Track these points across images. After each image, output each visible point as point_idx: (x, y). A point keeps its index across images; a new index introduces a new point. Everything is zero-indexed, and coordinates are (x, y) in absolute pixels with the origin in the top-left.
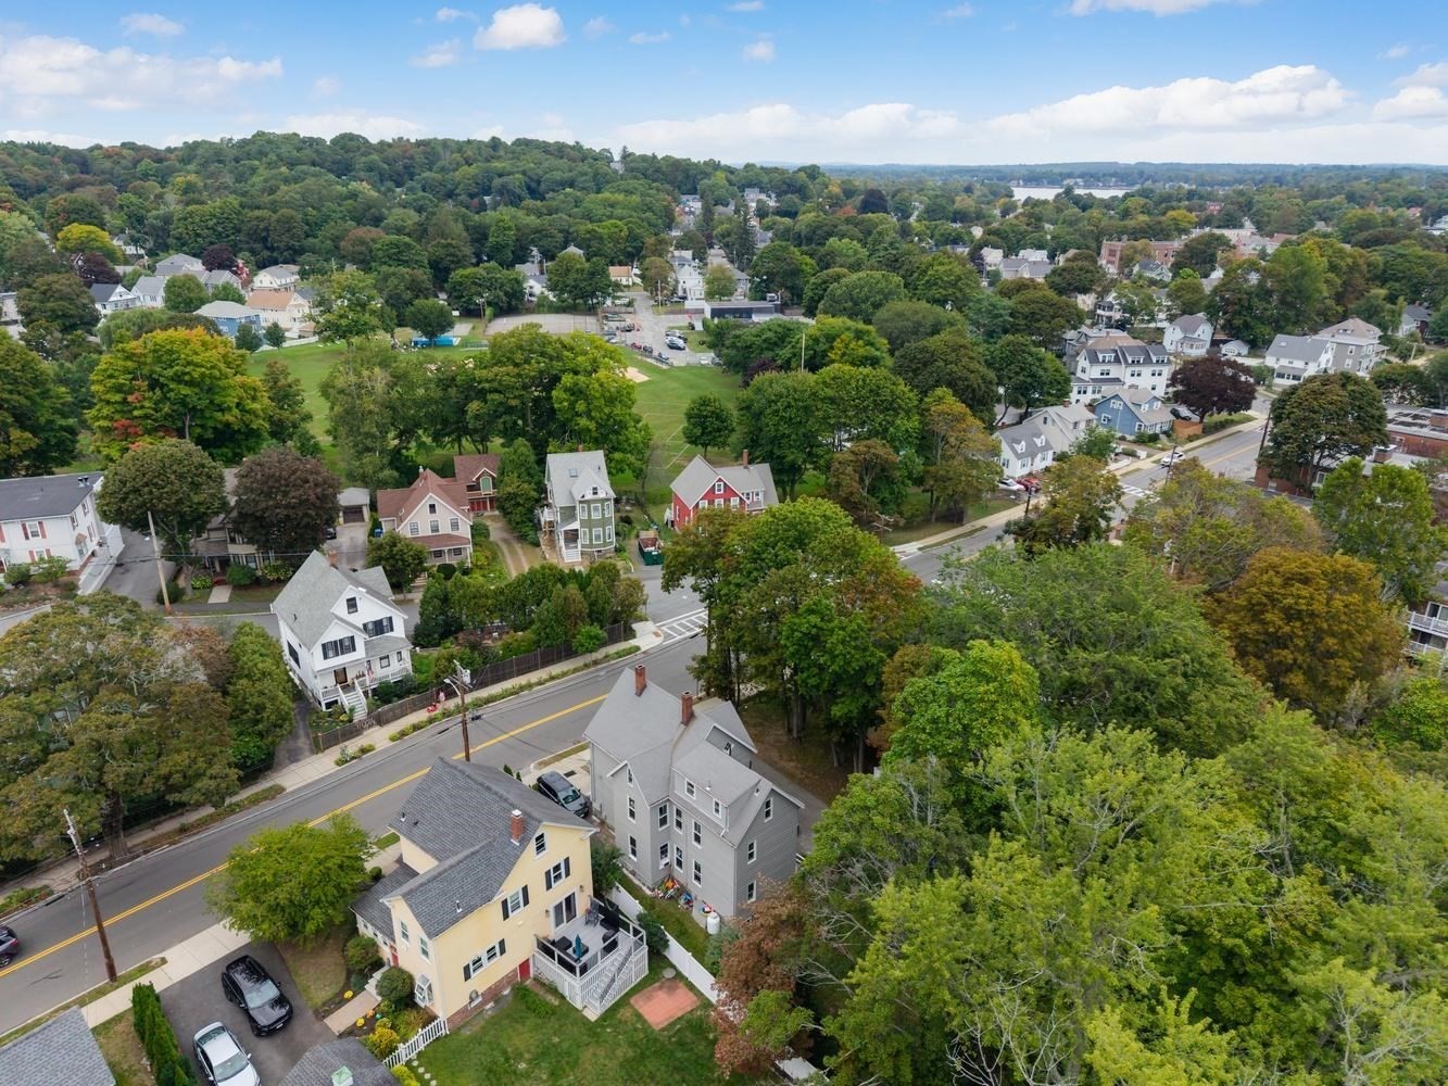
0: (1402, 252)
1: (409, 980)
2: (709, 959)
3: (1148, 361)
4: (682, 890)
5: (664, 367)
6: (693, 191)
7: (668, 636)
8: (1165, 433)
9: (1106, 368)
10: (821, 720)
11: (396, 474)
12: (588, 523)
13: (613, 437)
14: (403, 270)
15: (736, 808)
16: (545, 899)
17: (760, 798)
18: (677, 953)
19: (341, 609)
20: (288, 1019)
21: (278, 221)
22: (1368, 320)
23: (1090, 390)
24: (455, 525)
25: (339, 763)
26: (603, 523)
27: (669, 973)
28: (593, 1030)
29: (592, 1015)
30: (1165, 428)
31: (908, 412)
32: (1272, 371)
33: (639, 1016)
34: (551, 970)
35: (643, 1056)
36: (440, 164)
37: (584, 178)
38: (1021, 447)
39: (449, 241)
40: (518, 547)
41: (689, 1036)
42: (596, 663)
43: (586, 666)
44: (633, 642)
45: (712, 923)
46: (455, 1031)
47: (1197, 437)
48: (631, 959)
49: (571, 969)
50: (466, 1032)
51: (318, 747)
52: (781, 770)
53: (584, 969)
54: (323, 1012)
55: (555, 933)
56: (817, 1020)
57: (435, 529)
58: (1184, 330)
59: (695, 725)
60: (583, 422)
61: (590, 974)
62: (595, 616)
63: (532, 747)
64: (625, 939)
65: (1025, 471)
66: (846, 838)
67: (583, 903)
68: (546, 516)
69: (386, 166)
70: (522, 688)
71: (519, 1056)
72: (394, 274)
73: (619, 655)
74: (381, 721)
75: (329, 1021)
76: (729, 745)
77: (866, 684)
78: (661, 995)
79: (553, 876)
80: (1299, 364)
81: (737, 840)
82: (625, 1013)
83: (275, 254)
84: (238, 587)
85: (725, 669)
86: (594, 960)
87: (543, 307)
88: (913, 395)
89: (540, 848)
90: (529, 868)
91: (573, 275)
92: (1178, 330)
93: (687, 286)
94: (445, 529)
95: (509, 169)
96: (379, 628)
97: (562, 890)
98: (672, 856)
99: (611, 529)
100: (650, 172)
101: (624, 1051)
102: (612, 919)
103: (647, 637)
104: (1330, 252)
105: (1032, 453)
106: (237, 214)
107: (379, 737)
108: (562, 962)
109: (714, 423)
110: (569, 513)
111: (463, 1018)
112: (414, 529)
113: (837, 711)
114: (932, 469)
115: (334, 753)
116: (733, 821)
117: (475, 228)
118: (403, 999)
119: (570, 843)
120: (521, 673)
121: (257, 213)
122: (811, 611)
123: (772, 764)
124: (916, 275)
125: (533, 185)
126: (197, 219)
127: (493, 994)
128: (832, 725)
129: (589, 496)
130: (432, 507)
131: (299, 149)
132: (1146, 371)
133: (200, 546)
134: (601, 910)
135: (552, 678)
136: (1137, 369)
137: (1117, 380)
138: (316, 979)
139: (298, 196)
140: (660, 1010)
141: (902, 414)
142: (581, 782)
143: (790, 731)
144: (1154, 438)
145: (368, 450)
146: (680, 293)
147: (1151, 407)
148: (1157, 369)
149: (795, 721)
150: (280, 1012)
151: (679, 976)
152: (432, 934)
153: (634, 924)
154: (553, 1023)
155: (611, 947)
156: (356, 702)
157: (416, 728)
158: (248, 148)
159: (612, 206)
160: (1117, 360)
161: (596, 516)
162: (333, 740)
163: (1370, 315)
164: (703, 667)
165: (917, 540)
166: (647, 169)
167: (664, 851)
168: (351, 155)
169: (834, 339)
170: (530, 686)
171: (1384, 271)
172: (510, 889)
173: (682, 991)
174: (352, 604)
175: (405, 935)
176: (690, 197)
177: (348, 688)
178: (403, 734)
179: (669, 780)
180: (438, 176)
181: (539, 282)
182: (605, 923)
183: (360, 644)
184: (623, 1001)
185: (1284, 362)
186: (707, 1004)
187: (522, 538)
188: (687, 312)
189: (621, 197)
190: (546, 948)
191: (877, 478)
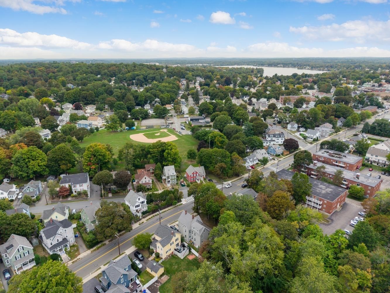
0: (340, 106)
1: (159, 254)
2: (197, 251)
3: (280, 137)
4: (193, 242)
5: (181, 135)
6: (184, 78)
7: (187, 201)
8: (281, 154)
9: (272, 138)
10: (212, 217)
11: (134, 168)
12: (172, 179)
13: (175, 161)
14: (122, 111)
15: (200, 231)
16: (175, 243)
17: (203, 229)
18: (193, 251)
19: (137, 200)
20: (144, 259)
21: (89, 94)
22: (330, 123)
23: (268, 143)
24: (149, 181)
25: (139, 225)
26: (174, 179)
27: (192, 253)
28: (182, 260)
29: (182, 258)
30: (282, 153)
31: (228, 157)
32: (307, 137)
33: (188, 258)
34: (176, 253)
35: (189, 263)
36: (122, 72)
37: (157, 76)
38: (251, 160)
39: (131, 102)
40: (158, 183)
41: (195, 261)
42: (176, 207)
43: (174, 207)
44: (181, 203)
45: (197, 247)
46: (165, 260)
47: (288, 155)
48: (186, 251)
49: (179, 252)
50: (166, 260)
51: (136, 222)
52: (206, 225)
53: (181, 252)
54: (148, 258)
55: (176, 248)
56: (210, 255)
57: (146, 182)
58: (291, 125)
59: (194, 219)
60: (170, 159)
61: (182, 253)
62: (175, 199)
63: (168, 221)
64: (186, 249)
65: (252, 164)
66: (213, 234)
67: (180, 244)
68: (164, 178)
69: (109, 73)
70: (165, 212)
71: (173, 263)
72: (120, 112)
73: (179, 205)
74: (144, 218)
75: (149, 259)
76: (199, 222)
77: (218, 213)
78: (191, 256)
79: (176, 240)
80: (312, 136)
81: (200, 235)
82: (186, 258)
83: (88, 102)
84: (113, 193)
85: (197, 209)
86: (182, 251)
87: (153, 117)
88: (229, 154)
89: (175, 236)
90: (174, 239)
91: (159, 110)
92: (290, 125)
93: (184, 110)
94: (147, 182)
95: (139, 74)
96: (143, 202)
97: (177, 242)
98: (191, 237)
99: (176, 180)
100: (173, 73)
101: (186, 262)
102: (184, 246)
103: (184, 201)
104: (323, 108)
105: (253, 161)
106: (79, 92)
107: (144, 220)
108: (178, 251)
109: (193, 155)
110: (168, 177)
111: (166, 259)
112: (142, 182)
113: (214, 216)
114: (233, 167)
115: (138, 223)
116: (200, 233)
117: (135, 96)
118: (158, 256)
119: (178, 236)
120: (164, 209)
121: (84, 92)
122: (210, 202)
123: (205, 224)
124: (235, 112)
125: (145, 78)
126: (70, 94)
127: (169, 256)
128: (214, 218)
129: (172, 175)
130: (145, 178)
131: (87, 69)
132: (280, 139)
133: (107, 187)
134: (182, 245)
135: (169, 210)
136: (278, 138)
137: (274, 141)
138: (146, 254)
139: (92, 87)
140: (191, 258)
141: (227, 158)
142: (176, 227)
143: (208, 218)
144: (279, 155)
145: (129, 164)
146: (183, 112)
147: (278, 149)
148: (282, 138)
149: (208, 217)
150: (143, 258)
151: (193, 254)
152: (163, 247)
153: (187, 247)
154: (177, 259)
155: (184, 250)
156: (140, 214)
157: (150, 219)
158: (75, 68)
159: (165, 87)
160: (274, 137)
161: (173, 178)
162: (138, 221)
163: (331, 122)
164: (194, 209)
165: (231, 180)
166: (172, 72)
167: (190, 237)
168: (100, 70)
169: (216, 137)
170: (166, 211)
171: (336, 110)
172: (171, 242)
173: (193, 255)
174: (139, 199)
175: (159, 248)
176: (183, 79)
177: (138, 212)
178: (148, 220)
179: (191, 227)
180: (122, 76)
181: (151, 110)
182: (183, 247)
183: (140, 205)
184: (186, 257)
185: (309, 135)
186: (197, 257)
187: (159, 181)
188: (185, 118)
189: (167, 84)
190: (175, 250)
191: (223, 170)
